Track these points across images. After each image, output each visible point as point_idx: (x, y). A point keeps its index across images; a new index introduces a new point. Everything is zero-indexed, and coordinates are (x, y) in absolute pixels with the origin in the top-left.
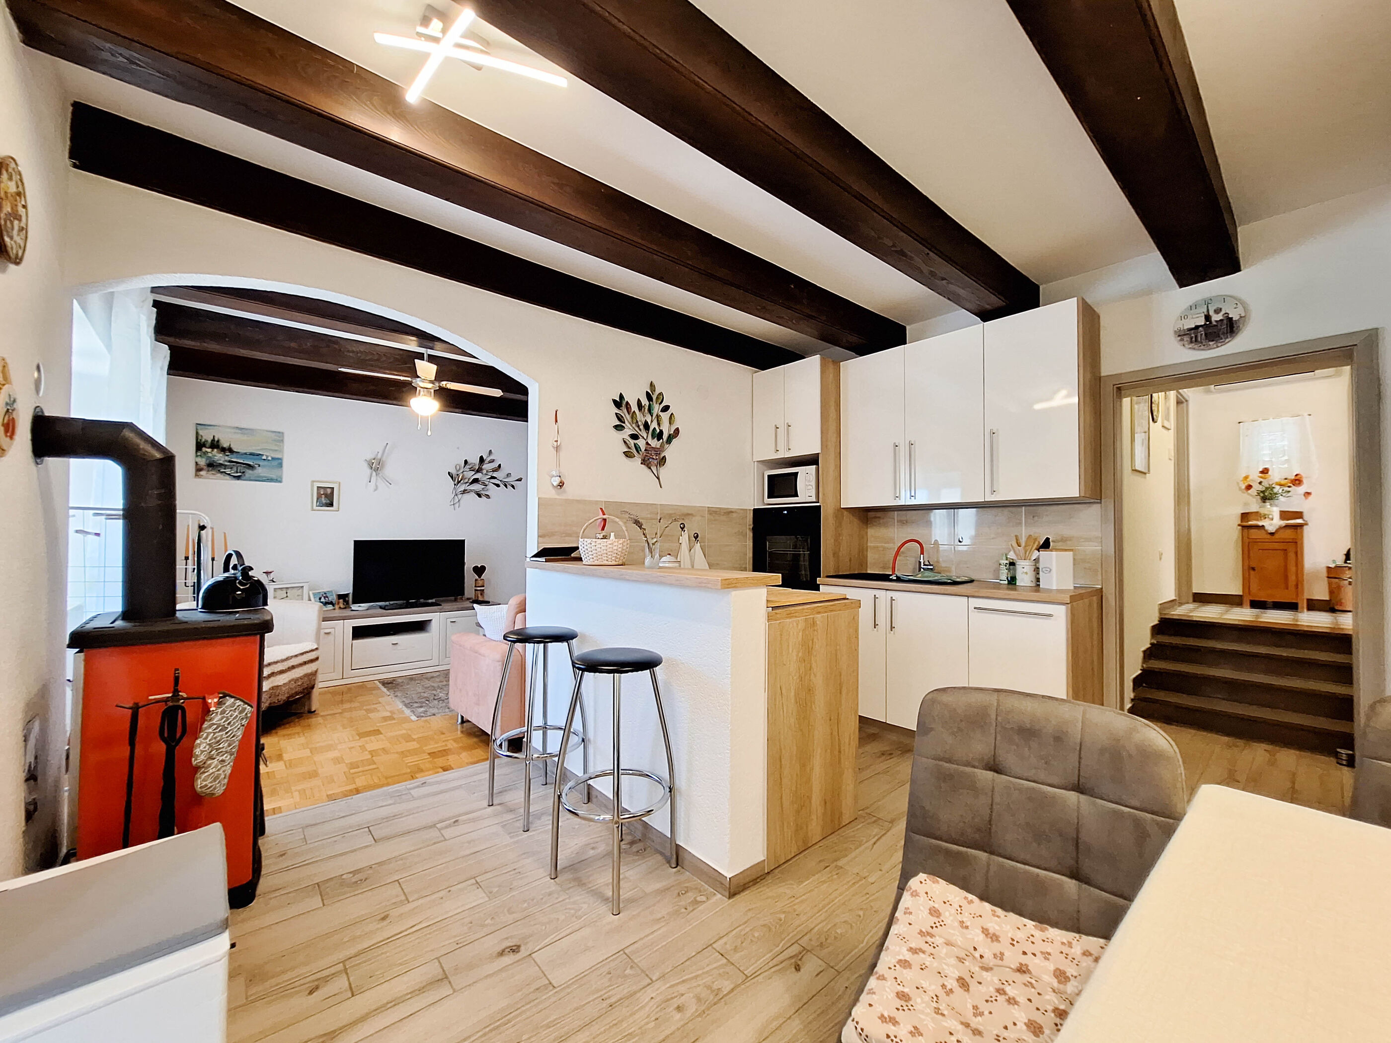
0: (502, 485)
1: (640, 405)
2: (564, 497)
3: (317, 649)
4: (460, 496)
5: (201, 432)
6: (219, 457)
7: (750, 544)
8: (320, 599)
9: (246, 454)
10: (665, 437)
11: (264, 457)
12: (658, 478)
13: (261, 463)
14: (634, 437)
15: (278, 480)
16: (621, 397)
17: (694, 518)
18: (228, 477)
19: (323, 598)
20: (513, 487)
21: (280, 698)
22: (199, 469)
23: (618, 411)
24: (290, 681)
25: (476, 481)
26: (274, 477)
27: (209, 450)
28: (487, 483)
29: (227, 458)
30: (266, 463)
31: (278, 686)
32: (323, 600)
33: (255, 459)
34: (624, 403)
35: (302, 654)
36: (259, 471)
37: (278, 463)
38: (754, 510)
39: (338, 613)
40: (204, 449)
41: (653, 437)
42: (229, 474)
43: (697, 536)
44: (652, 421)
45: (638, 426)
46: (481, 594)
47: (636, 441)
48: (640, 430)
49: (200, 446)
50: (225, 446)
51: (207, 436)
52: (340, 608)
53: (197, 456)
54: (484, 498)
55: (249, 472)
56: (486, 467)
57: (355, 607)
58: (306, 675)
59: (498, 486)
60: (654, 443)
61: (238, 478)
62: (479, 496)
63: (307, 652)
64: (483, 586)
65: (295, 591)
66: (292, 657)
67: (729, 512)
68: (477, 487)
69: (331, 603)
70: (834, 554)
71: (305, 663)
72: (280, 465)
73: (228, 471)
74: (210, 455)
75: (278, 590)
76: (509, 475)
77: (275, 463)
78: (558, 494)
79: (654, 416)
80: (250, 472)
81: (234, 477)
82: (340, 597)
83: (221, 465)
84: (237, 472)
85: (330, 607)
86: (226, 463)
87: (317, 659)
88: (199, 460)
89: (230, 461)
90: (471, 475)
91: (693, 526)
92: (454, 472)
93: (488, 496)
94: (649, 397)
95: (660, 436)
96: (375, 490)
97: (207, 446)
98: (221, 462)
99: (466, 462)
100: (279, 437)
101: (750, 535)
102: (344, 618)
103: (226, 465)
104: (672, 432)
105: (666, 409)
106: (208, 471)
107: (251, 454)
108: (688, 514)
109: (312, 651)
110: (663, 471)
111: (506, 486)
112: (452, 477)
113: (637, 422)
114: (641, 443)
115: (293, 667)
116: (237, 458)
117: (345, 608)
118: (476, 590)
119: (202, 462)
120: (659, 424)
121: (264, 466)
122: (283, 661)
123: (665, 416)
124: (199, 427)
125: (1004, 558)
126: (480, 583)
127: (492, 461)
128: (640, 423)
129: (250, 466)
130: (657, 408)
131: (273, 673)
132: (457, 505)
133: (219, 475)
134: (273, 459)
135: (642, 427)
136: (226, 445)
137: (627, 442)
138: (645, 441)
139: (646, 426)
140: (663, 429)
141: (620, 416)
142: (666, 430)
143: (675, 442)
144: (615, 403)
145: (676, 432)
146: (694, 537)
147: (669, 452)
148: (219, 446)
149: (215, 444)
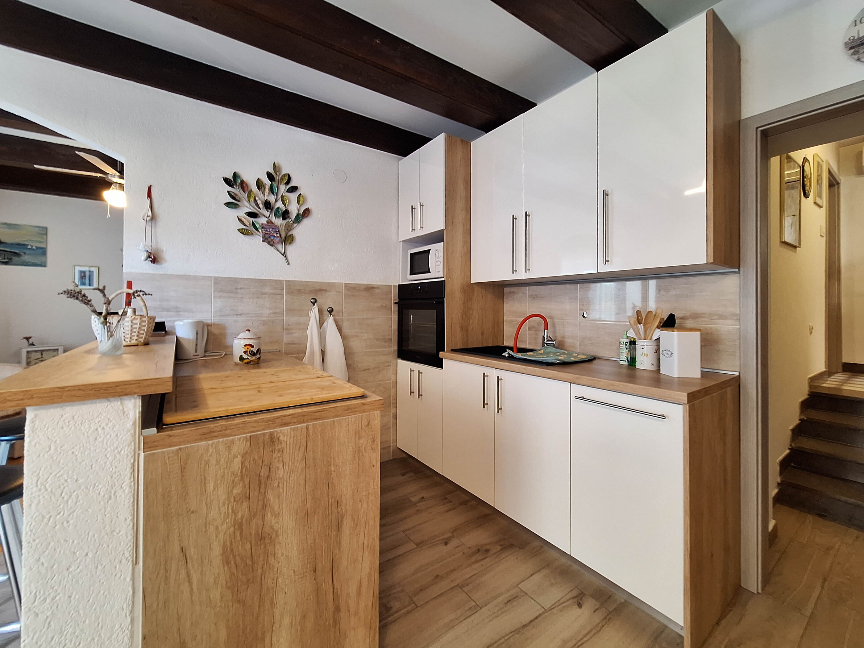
1: (260, 184)
2: (162, 272)
7: (394, 317)
9: (12, 244)
10: (293, 215)
11: (29, 247)
12: (285, 255)
13: (27, 252)
14: (253, 215)
15: (43, 265)
16: (235, 175)
17: (327, 294)
23: (230, 189)
30: (32, 252)
34: (239, 181)
37: (43, 252)
38: (399, 285)
41: (276, 215)
43: (332, 310)
44: (276, 201)
45: (257, 205)
47: (254, 220)
48: (260, 208)
55: (15, 259)
60: (279, 222)
67: (369, 289)
70: (462, 328)
78: (154, 269)
79: (280, 196)
84: (4, 259)
91: (327, 301)
94: (270, 176)
95: (285, 215)
100: (44, 231)
101: (395, 308)
104: (301, 212)
105: (294, 189)
108: (321, 290)
110: (291, 250)
113: (255, 200)
114: (263, 220)
116: (4, 247)
120: (284, 204)
123: (293, 197)
125: (625, 336)
128: (259, 202)
129: (17, 254)
130: (283, 188)
134: (38, 248)
135: (261, 206)
137: (243, 219)
138: (267, 219)
139: (268, 205)
140: (290, 209)
141: (233, 194)
142: (294, 209)
143: (306, 222)
144: (227, 181)
145: (307, 212)
146: (328, 311)
147: (299, 231)
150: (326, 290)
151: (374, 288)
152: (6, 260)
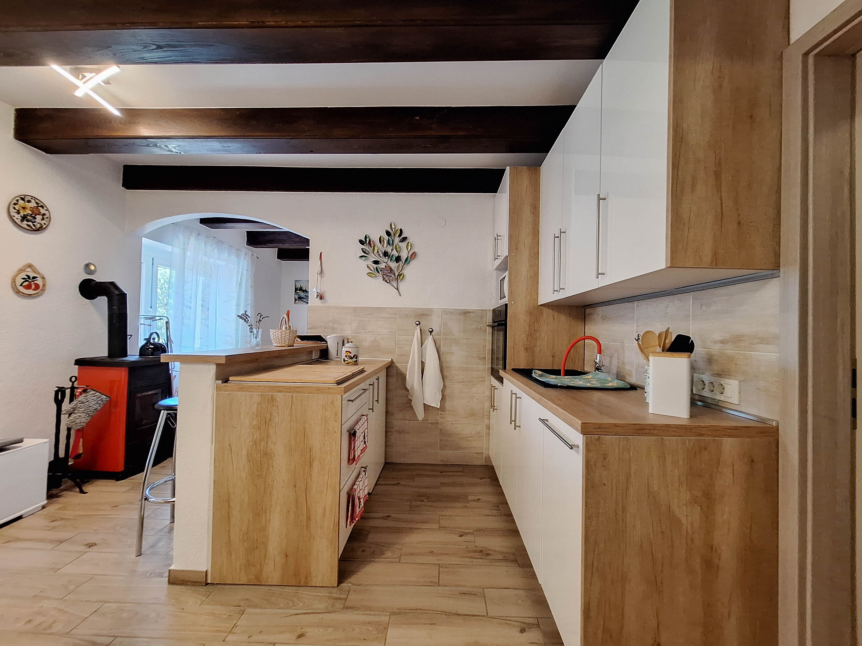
1: (381, 240)
2: (326, 305)
5: (296, 284)
6: (302, 294)
7: (488, 338)
10: (404, 259)
12: (397, 289)
14: (376, 262)
16: (366, 236)
17: (430, 318)
18: (305, 303)
22: (296, 300)
23: (363, 246)
27: (299, 291)
29: (305, 295)
34: (368, 240)
38: (494, 309)
40: (297, 291)
41: (391, 260)
42: (305, 302)
43: (432, 331)
44: (392, 250)
45: (379, 255)
47: (377, 265)
48: (380, 257)
49: (296, 289)
51: (298, 286)
53: (295, 294)
60: (393, 265)
67: (466, 313)
74: (299, 293)
78: (322, 303)
79: (395, 246)
83: (303, 298)
86: (305, 297)
88: (295, 296)
91: (429, 324)
94: (388, 233)
95: (398, 259)
97: (299, 289)
98: (303, 296)
101: (489, 330)
103: (304, 298)
104: (410, 255)
105: (405, 239)
106: (299, 300)
108: (424, 315)
110: (402, 284)
113: (378, 252)
114: (382, 266)
119: (297, 297)
120: (397, 251)
123: (403, 245)
124: (296, 282)
128: (380, 252)
130: (397, 240)
133: (302, 302)
135: (381, 255)
136: (304, 289)
137: (370, 266)
138: (386, 264)
139: (386, 254)
140: (401, 254)
141: (364, 250)
142: (404, 255)
143: (413, 263)
144: (361, 242)
145: (414, 255)
146: (429, 331)
147: (408, 271)
148: (302, 289)
149: (301, 289)
150: (427, 315)
151: (469, 312)
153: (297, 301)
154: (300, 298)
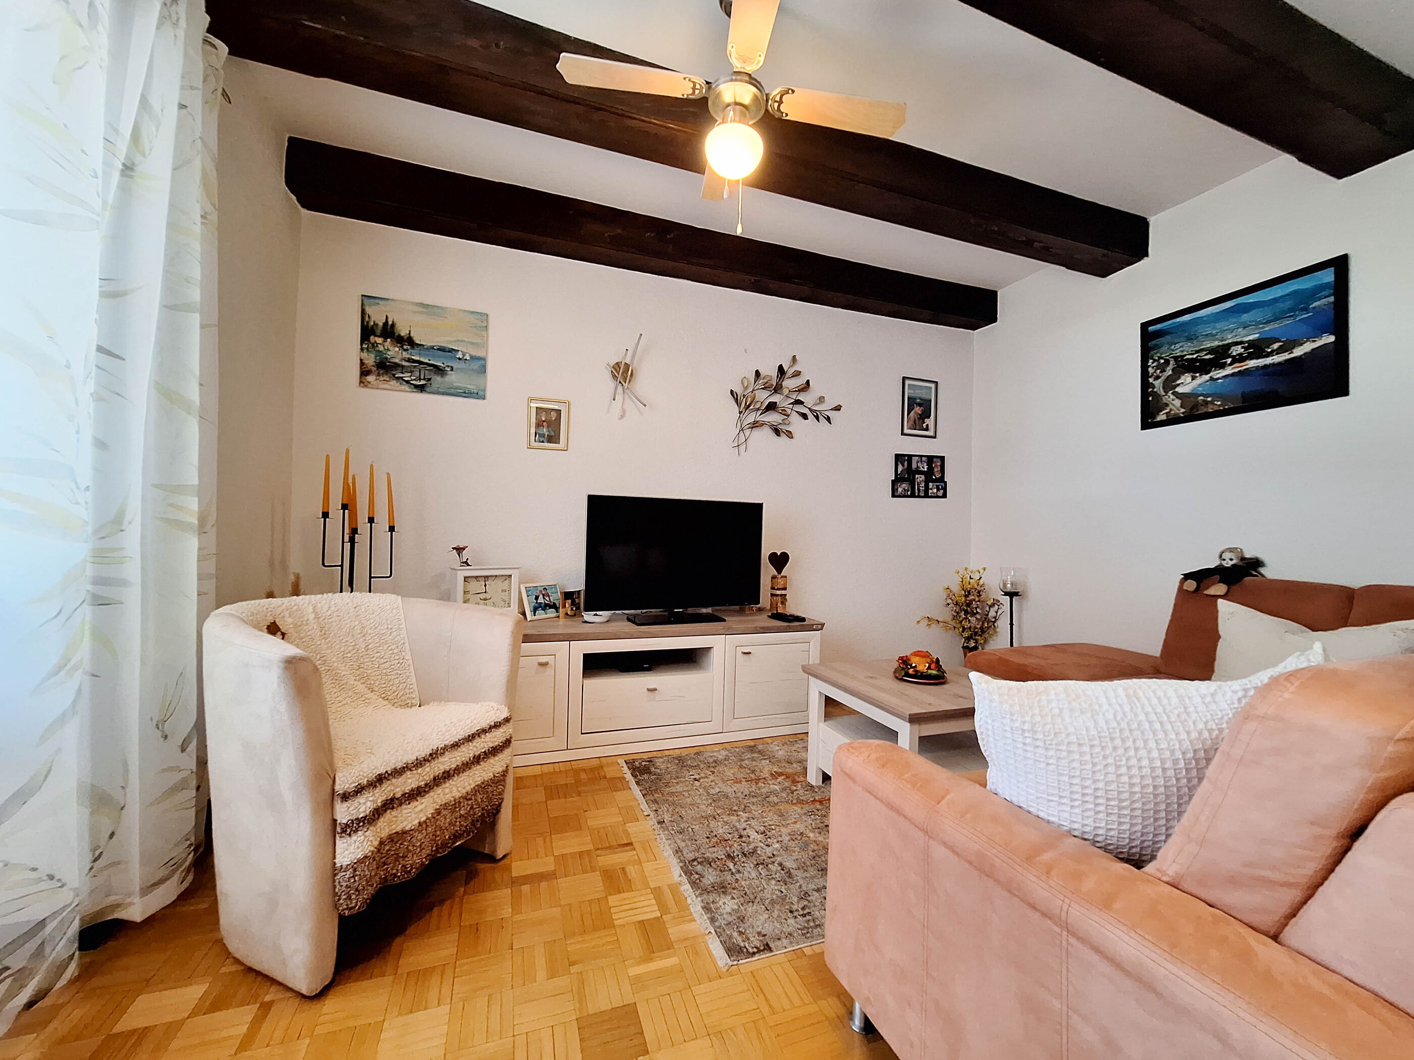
0: (810, 416)
3: (507, 720)
4: (747, 432)
5: (368, 310)
6: (394, 353)
8: (537, 598)
9: (432, 348)
11: (460, 355)
13: (455, 365)
15: (479, 395)
18: (406, 387)
19: (541, 596)
20: (828, 419)
21: (409, 862)
22: (365, 372)
24: (438, 812)
25: (772, 407)
26: (473, 388)
27: (379, 340)
28: (789, 411)
29: (406, 355)
30: (461, 365)
31: (404, 832)
32: (541, 600)
33: (446, 357)
35: (470, 738)
36: (453, 378)
37: (479, 365)
39: (563, 626)
40: (372, 338)
42: (408, 382)
46: (782, 603)
49: (367, 332)
50: (402, 334)
51: (377, 317)
52: (567, 614)
53: (362, 349)
54: (784, 437)
55: (437, 380)
56: (789, 384)
57: (588, 616)
58: (481, 788)
59: (805, 416)
61: (421, 388)
62: (777, 432)
63: (484, 731)
64: (785, 589)
65: (498, 582)
66: (445, 749)
68: (773, 418)
69: (554, 606)
71: (477, 760)
72: (483, 370)
73: (407, 376)
74: (381, 348)
75: (469, 580)
76: (821, 399)
77: (476, 365)
80: (439, 379)
81: (416, 386)
82: (568, 595)
83: (396, 366)
84: (420, 379)
85: (551, 613)
86: (404, 363)
87: (507, 743)
88: (365, 355)
89: (409, 360)
90: (764, 397)
92: (739, 390)
93: (790, 435)
96: (622, 417)
97: (378, 332)
98: (397, 361)
99: (758, 374)
100: (481, 322)
102: (570, 638)
103: (403, 367)
106: (379, 375)
107: (442, 349)
109: (497, 725)
111: (817, 418)
112: (736, 400)
115: (447, 775)
117: (575, 615)
118: (772, 595)
119: (370, 360)
121: (461, 370)
122: (419, 763)
124: (366, 301)
126: (781, 582)
127: (797, 374)
129: (439, 371)
131: (392, 800)
132: (743, 447)
134: (473, 358)
136: (404, 333)
148: (394, 333)
149: (388, 331)
152: (423, 382)
153: (371, 378)
154: (385, 367)
